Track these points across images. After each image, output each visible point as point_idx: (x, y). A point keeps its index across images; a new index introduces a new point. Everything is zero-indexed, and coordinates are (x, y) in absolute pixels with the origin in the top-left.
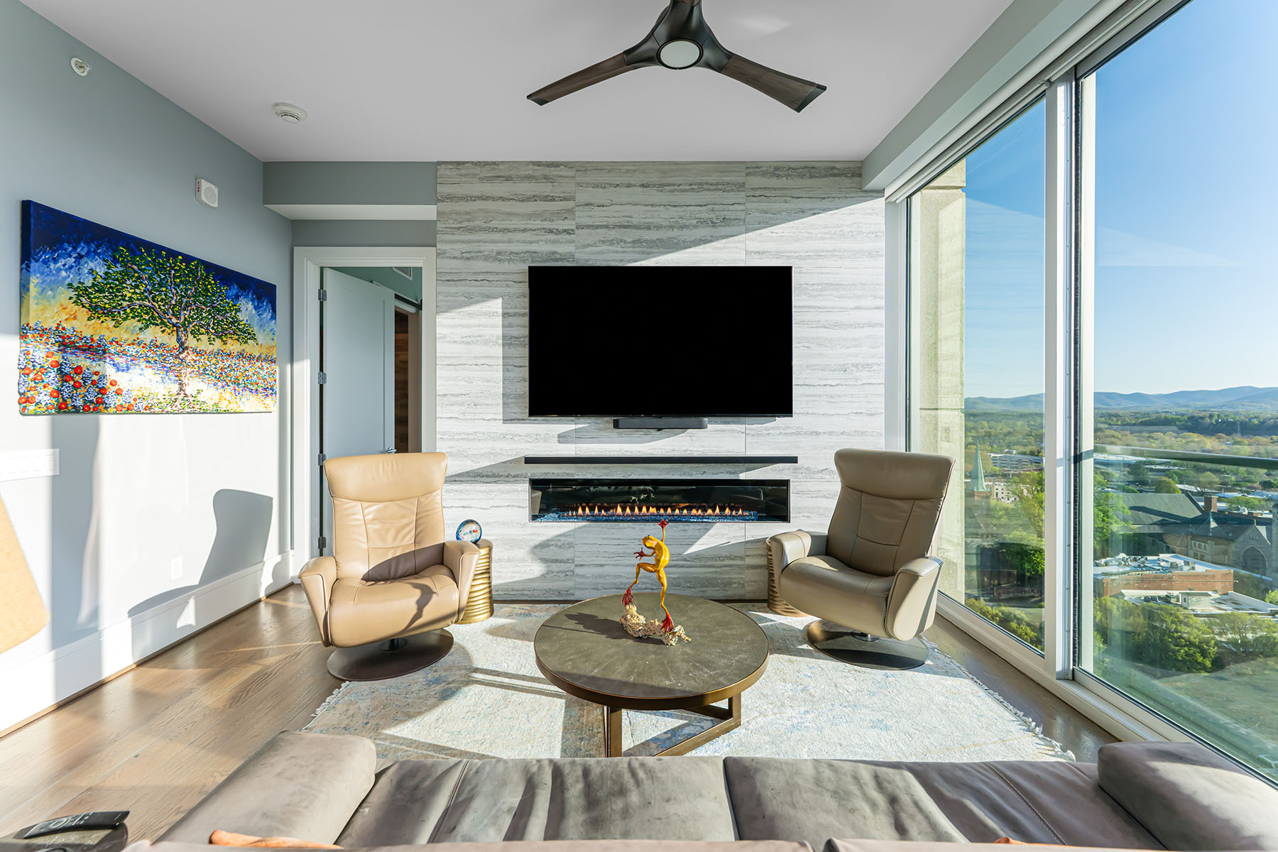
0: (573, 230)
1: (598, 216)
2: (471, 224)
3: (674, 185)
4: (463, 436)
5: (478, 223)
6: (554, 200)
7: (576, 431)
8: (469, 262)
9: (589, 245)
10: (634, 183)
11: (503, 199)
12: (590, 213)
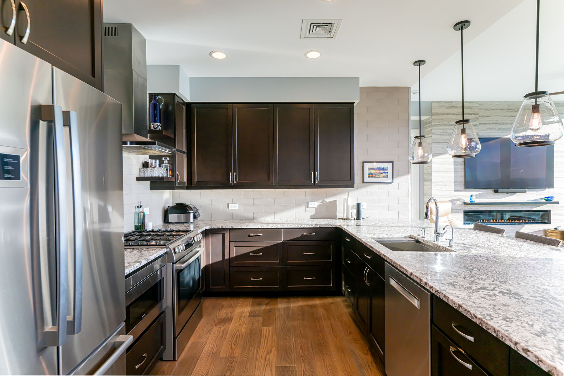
0: (478, 125)
1: (486, 120)
2: (443, 123)
3: (512, 109)
4: (441, 196)
5: (446, 123)
6: (472, 115)
7: (479, 194)
8: (443, 136)
9: (484, 130)
10: (498, 108)
11: (454, 114)
12: (484, 119)
